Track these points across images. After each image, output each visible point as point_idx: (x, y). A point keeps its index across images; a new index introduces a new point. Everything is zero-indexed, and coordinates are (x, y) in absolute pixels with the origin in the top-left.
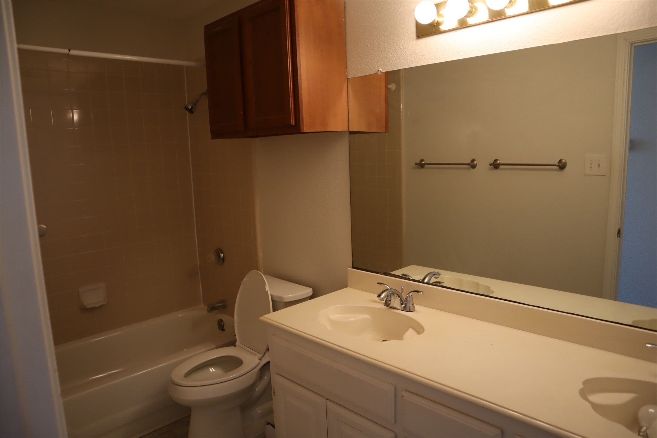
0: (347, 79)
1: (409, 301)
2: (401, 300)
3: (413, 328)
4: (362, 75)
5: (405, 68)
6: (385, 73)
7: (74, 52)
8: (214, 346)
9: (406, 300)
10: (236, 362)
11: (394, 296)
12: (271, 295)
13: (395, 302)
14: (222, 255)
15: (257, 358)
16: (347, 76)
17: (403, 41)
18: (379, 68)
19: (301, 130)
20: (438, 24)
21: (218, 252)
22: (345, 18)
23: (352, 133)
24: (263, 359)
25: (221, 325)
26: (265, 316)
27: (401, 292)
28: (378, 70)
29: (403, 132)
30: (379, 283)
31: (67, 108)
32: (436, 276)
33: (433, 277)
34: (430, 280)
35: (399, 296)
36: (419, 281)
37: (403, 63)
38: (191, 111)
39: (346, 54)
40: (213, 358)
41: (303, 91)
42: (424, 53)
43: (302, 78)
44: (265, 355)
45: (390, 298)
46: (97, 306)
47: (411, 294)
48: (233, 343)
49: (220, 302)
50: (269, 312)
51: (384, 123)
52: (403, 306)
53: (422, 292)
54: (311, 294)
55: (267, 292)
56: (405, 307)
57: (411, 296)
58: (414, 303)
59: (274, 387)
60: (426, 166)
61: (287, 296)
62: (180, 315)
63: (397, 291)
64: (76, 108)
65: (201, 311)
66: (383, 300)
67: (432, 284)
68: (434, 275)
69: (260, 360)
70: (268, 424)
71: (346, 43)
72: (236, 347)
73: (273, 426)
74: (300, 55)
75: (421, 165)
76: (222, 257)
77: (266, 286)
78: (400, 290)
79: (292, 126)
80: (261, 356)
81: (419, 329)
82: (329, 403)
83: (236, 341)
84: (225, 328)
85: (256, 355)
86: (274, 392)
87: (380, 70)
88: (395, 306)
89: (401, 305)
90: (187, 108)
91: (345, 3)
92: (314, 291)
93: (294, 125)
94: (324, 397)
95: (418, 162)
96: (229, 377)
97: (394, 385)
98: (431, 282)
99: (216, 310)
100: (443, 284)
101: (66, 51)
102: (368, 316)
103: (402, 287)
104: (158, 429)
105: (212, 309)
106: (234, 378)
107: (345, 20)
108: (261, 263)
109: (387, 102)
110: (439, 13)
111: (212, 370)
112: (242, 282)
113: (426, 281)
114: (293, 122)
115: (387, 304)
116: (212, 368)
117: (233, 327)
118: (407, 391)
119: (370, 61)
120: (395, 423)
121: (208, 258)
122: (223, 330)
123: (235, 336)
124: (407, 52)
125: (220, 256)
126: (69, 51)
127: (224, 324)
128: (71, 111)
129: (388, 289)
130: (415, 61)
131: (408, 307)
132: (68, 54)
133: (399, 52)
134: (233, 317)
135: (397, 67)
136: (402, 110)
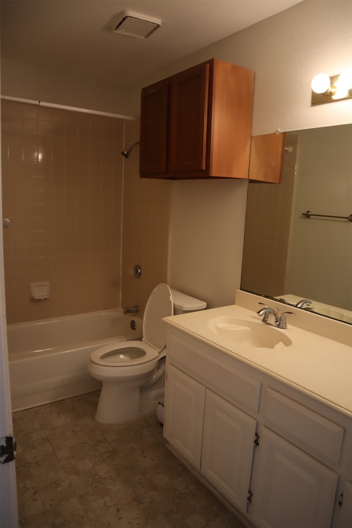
0: (251, 136)
1: (283, 320)
2: (276, 319)
3: (283, 342)
4: (263, 134)
5: (299, 130)
6: (284, 134)
7: (43, 104)
8: (125, 339)
9: (280, 319)
10: (141, 353)
11: (271, 314)
12: (174, 304)
13: (272, 320)
14: (140, 270)
15: (157, 352)
16: (251, 134)
17: (299, 107)
18: (278, 129)
19: (210, 174)
20: (331, 94)
21: (137, 267)
22: (254, 87)
23: (252, 181)
24: (161, 353)
25: (133, 325)
26: (167, 318)
27: (277, 312)
28: (277, 131)
29: (295, 187)
30: (259, 303)
31: (34, 147)
32: (308, 304)
33: (305, 304)
34: (302, 305)
35: (275, 315)
36: (293, 306)
37: (298, 125)
38: (126, 156)
39: (252, 117)
40: (124, 347)
41: (214, 143)
42: (317, 118)
43: (215, 133)
44: (164, 351)
45: (267, 316)
46: (42, 298)
47: (285, 314)
48: (140, 339)
49: (134, 307)
50: (171, 315)
51: (279, 175)
52: (277, 324)
53: (294, 313)
54: (205, 307)
55: (171, 301)
56: (279, 325)
57: (284, 316)
58: (287, 322)
59: (167, 374)
60: (311, 217)
61: (186, 306)
62: (103, 313)
63: (274, 311)
64: (41, 148)
65: (118, 312)
66: (262, 316)
67: (304, 309)
68: (306, 302)
69: (160, 354)
70: (159, 403)
71: (253, 107)
72: (142, 342)
73: (163, 406)
74: (214, 114)
75: (307, 215)
76: (139, 273)
77: (170, 296)
78: (276, 310)
79: (203, 170)
80: (160, 350)
81: (288, 342)
82: (208, 392)
83: (142, 337)
84: (136, 328)
85: (156, 350)
86: (167, 378)
87: (279, 131)
88: (271, 323)
89: (276, 323)
90: (123, 154)
91: (255, 75)
92: (207, 305)
93: (204, 169)
94: (205, 386)
95: (305, 212)
96: (134, 363)
97: (261, 382)
98: (303, 307)
99: (130, 313)
100: (312, 310)
101: (37, 102)
102: (248, 329)
103: (278, 308)
104: (77, 396)
105: (128, 312)
106: (138, 364)
107: (254, 89)
108: (169, 279)
109: (282, 158)
110: (333, 84)
111: (122, 356)
112: (153, 292)
113: (299, 306)
114: (204, 167)
115: (265, 320)
116: (122, 355)
117: (142, 327)
118: (270, 388)
119: (271, 123)
120: (258, 413)
121: (129, 272)
122: (134, 329)
123: (143, 334)
124: (303, 116)
125: (138, 271)
126: (40, 102)
127: (135, 324)
128: (37, 149)
129: (266, 308)
130: (308, 124)
131: (281, 325)
132: (38, 105)
133: (296, 116)
134: (142, 319)
135: (293, 129)
136: (296, 169)
